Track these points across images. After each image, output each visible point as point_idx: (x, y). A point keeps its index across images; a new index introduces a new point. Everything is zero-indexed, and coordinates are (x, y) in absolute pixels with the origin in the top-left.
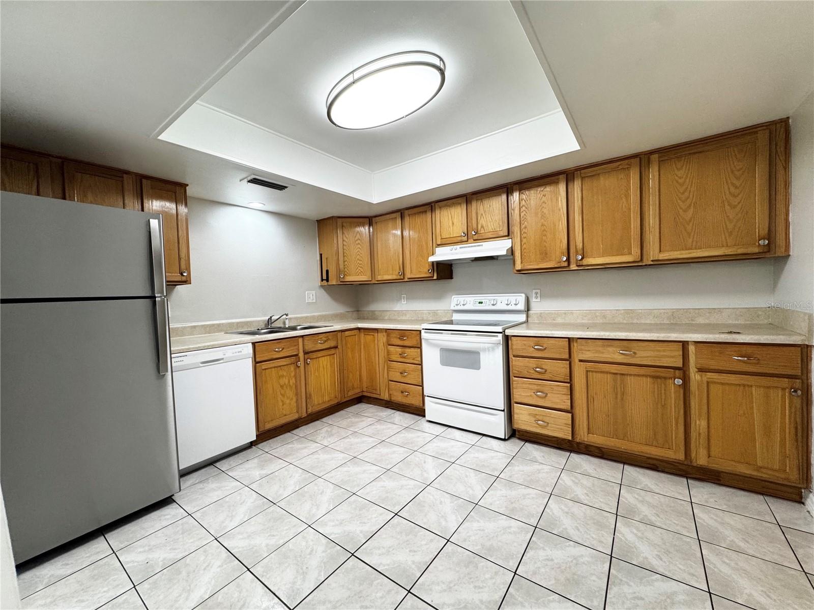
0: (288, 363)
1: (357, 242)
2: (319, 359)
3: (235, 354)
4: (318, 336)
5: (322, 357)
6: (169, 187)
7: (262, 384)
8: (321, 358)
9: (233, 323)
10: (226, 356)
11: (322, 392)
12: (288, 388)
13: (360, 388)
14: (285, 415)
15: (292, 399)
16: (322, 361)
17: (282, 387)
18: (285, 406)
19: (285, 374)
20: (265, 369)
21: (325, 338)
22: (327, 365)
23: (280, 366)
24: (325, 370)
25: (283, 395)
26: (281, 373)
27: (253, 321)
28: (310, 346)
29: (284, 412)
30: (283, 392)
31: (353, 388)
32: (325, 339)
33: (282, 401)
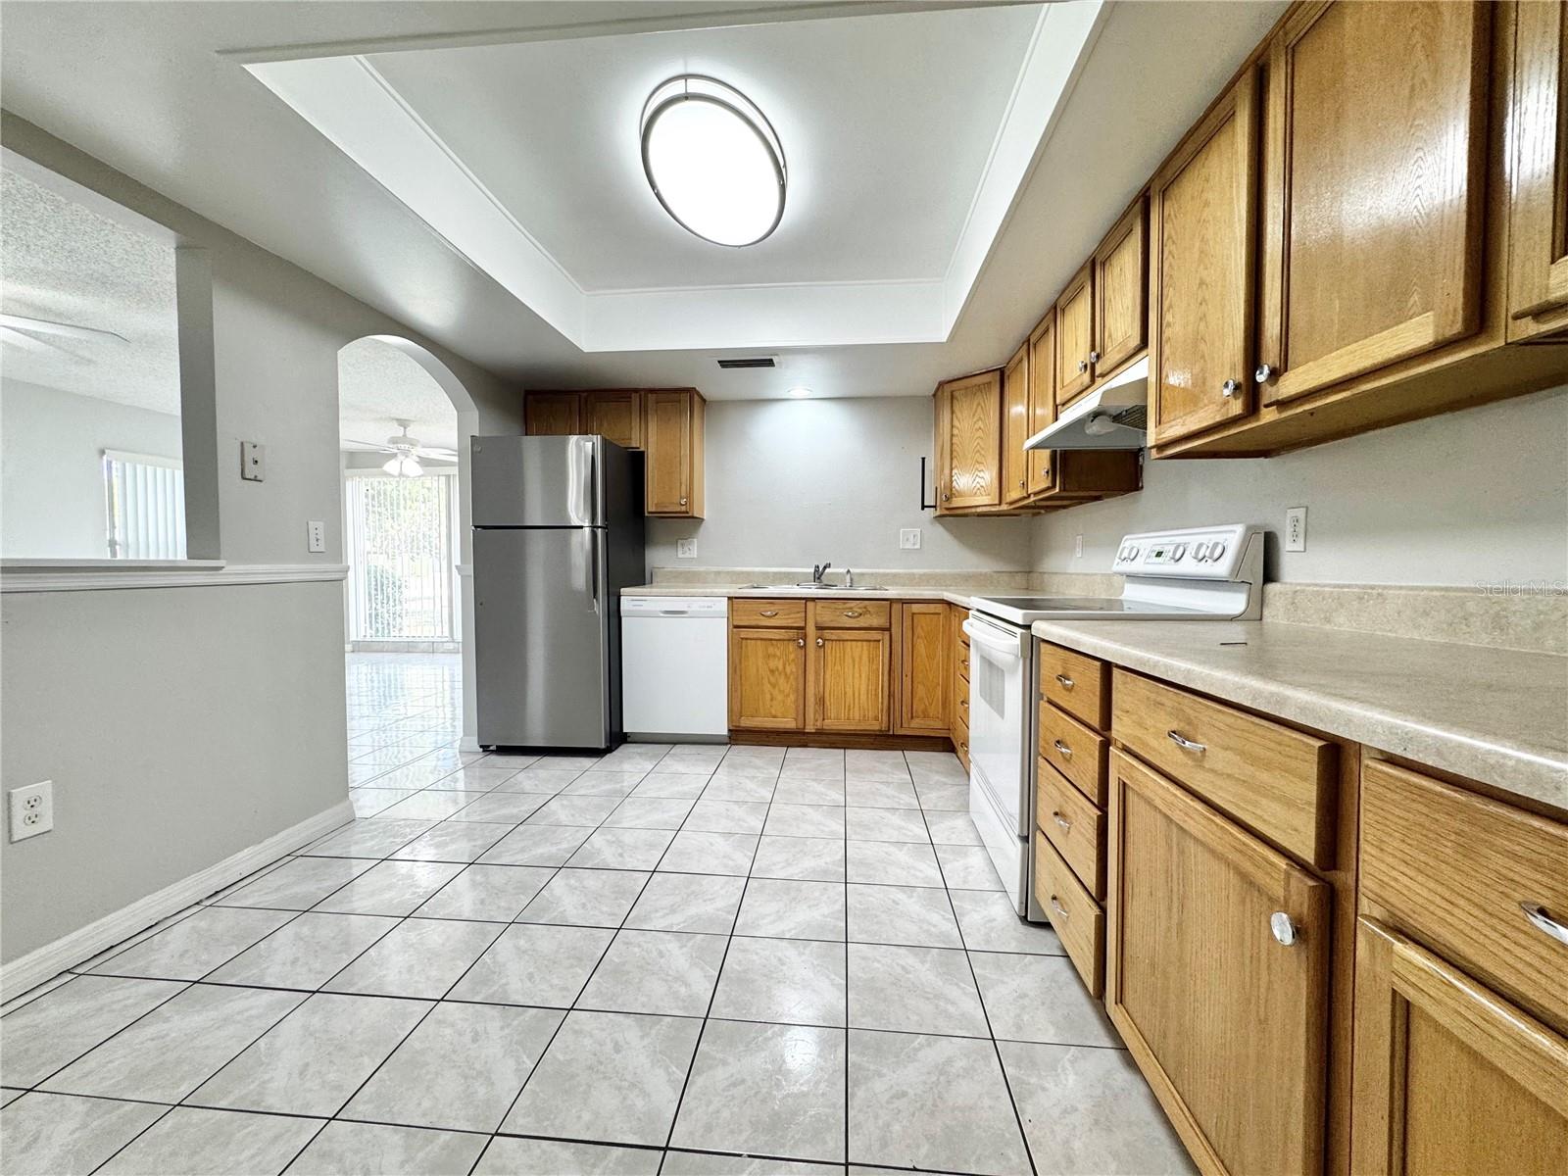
0: (782, 637)
1: (977, 426)
2: (846, 643)
3: (702, 609)
4: (845, 603)
5: (851, 640)
6: (674, 396)
7: (740, 660)
8: (849, 643)
9: (768, 573)
10: (693, 609)
11: (847, 700)
12: (783, 677)
13: (942, 720)
14: (775, 717)
15: (788, 695)
16: (851, 649)
17: (772, 671)
18: (774, 702)
19: (778, 654)
20: (746, 639)
21: (860, 608)
22: (861, 658)
23: (771, 640)
24: (856, 666)
25: (774, 686)
26: (771, 650)
27: (799, 573)
28: (827, 616)
29: (773, 712)
30: (772, 679)
31: (926, 716)
32: (860, 611)
33: (771, 694)
